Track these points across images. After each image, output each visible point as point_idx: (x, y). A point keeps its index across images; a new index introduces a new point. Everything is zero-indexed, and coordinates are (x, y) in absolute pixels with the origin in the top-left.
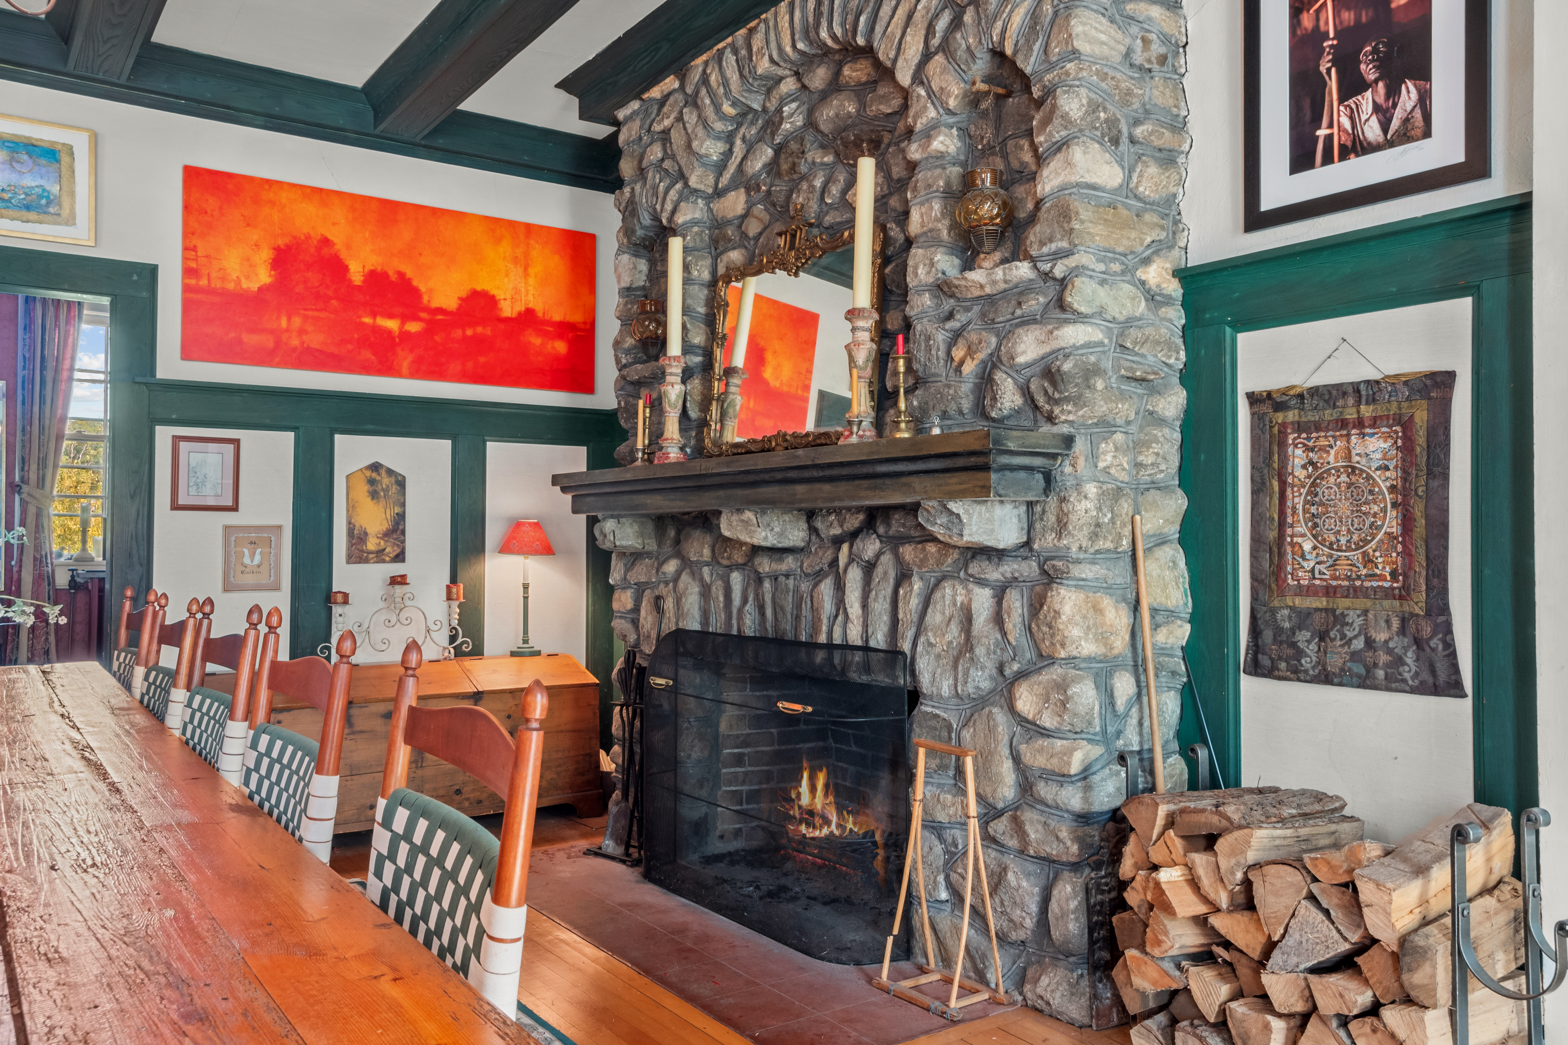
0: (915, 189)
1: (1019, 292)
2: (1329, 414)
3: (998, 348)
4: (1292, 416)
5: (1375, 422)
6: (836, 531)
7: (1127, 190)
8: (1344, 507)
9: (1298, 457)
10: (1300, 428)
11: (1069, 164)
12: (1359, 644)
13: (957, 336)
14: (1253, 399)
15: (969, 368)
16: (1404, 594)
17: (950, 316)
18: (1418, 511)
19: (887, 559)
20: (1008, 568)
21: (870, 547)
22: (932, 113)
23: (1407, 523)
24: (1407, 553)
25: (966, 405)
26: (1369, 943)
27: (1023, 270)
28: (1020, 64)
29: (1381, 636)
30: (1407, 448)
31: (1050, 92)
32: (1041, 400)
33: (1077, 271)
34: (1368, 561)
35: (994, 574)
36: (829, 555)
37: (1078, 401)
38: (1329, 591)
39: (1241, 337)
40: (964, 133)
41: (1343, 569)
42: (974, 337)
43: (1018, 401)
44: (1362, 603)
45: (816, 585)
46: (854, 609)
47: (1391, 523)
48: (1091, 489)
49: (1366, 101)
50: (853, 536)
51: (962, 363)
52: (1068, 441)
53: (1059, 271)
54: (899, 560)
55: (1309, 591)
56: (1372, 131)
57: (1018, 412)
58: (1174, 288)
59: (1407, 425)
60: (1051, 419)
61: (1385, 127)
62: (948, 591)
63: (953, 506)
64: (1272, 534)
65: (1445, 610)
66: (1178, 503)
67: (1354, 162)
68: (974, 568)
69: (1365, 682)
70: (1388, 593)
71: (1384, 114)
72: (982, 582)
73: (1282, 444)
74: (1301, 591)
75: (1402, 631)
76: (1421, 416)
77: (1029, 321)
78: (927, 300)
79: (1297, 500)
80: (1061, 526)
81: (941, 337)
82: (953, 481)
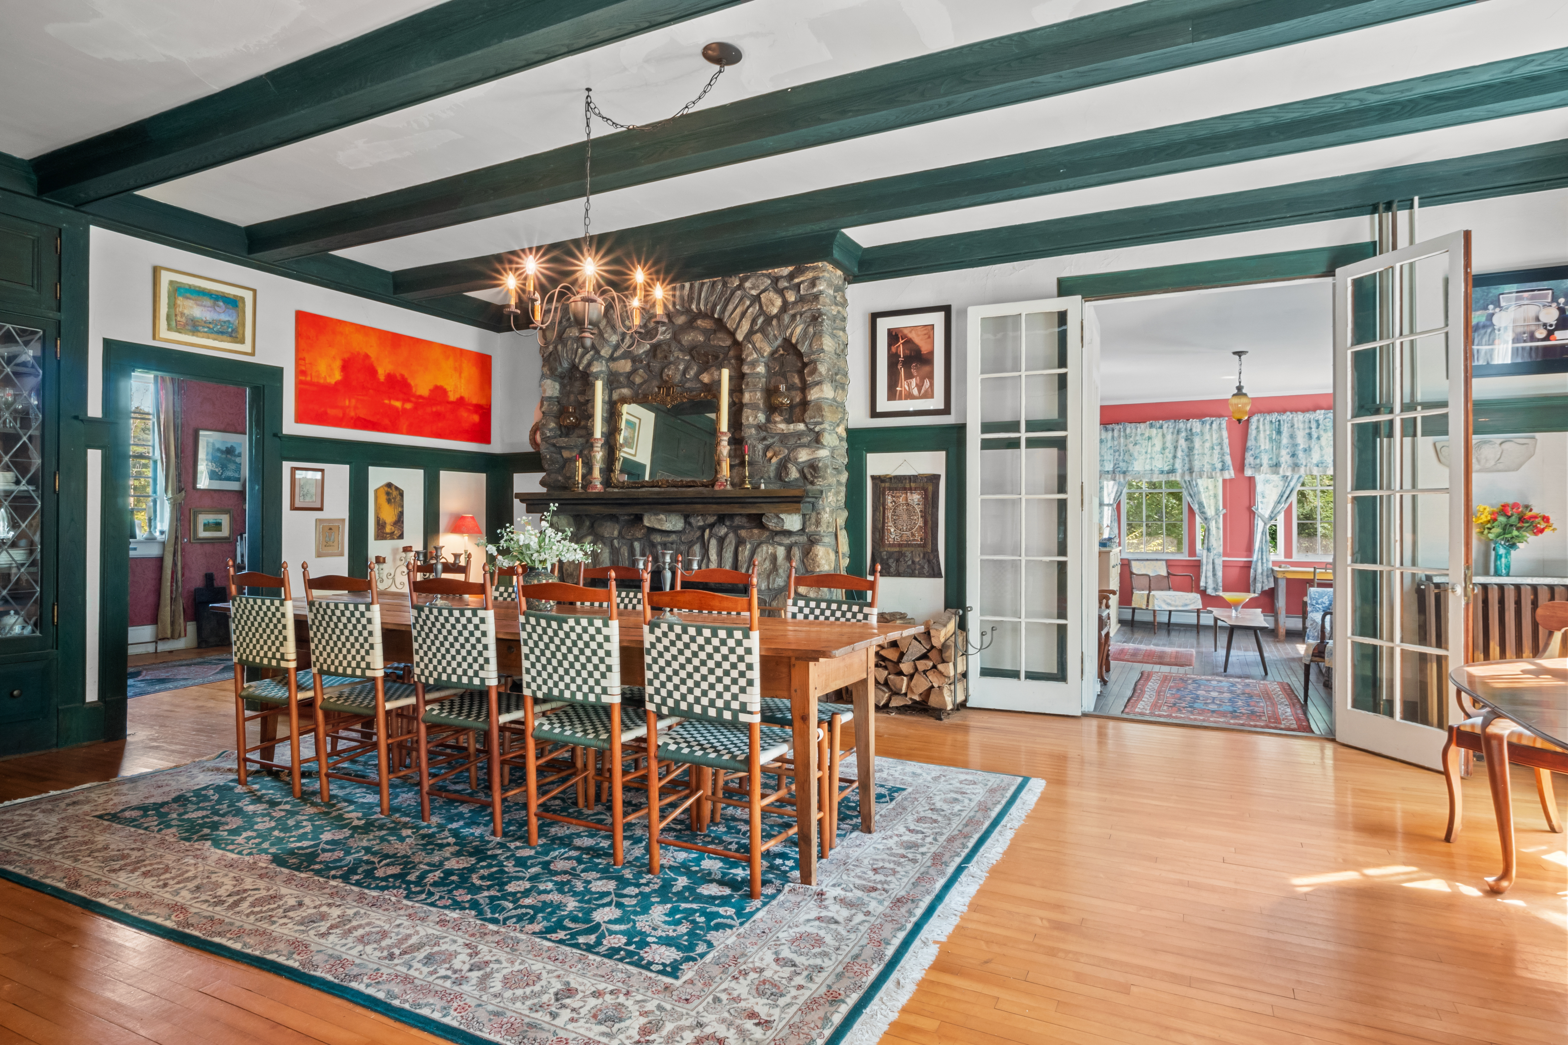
0: (747, 384)
1: (799, 435)
2: (900, 485)
3: (789, 454)
4: (887, 485)
5: (916, 489)
6: (701, 523)
7: (834, 399)
8: (905, 517)
9: (889, 499)
10: (890, 489)
11: (822, 391)
12: (910, 563)
13: (767, 448)
14: (873, 478)
15: (774, 460)
16: (924, 546)
17: (764, 439)
18: (929, 518)
19: (731, 535)
20: (793, 539)
21: (723, 531)
22: (755, 356)
23: (925, 523)
24: (925, 532)
25: (772, 475)
26: (933, 647)
27: (801, 426)
28: (799, 347)
29: (917, 560)
30: (926, 498)
31: (814, 362)
32: (809, 476)
33: (824, 430)
34: (913, 535)
35: (787, 541)
36: (698, 534)
37: (824, 478)
38: (900, 545)
39: (869, 455)
40: (767, 366)
41: (905, 538)
42: (777, 449)
43: (798, 475)
44: (910, 549)
45: (690, 548)
46: (713, 556)
47: (920, 523)
48: (828, 509)
49: (914, 382)
50: (712, 526)
51: (771, 458)
52: (822, 492)
53: (817, 429)
54: (737, 536)
55: (893, 545)
56: (915, 392)
57: (796, 480)
58: (844, 435)
59: (926, 491)
60: (812, 483)
61: (919, 391)
62: (765, 548)
63: (782, 516)
64: (880, 526)
65: (937, 551)
66: (845, 514)
67: (909, 401)
68: (777, 539)
69: (912, 575)
70: (919, 545)
71: (919, 387)
72: (780, 544)
73: (884, 495)
74: (890, 545)
75: (924, 557)
76: (930, 488)
77: (803, 446)
78: (753, 431)
79: (889, 514)
80: (818, 523)
81: (760, 447)
82: (783, 506)
